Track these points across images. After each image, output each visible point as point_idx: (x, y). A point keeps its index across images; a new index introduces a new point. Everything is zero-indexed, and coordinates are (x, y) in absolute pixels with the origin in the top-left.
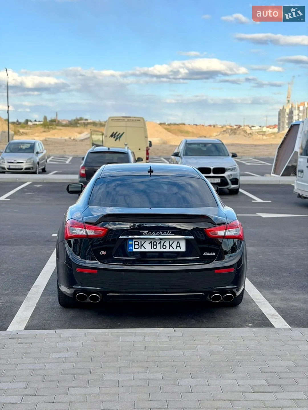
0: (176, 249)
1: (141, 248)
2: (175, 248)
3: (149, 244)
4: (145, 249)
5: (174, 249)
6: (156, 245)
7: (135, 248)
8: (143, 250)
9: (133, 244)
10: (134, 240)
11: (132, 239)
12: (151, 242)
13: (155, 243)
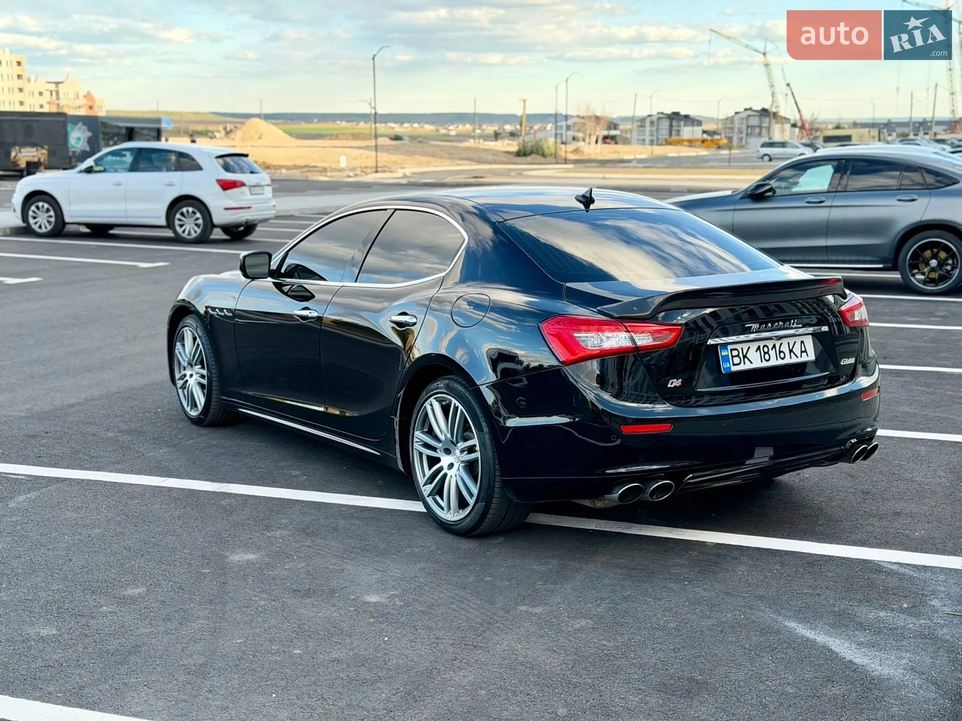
0: (801, 356)
1: (744, 363)
2: (799, 355)
3: (756, 351)
4: (751, 363)
5: (797, 357)
6: (768, 353)
7: (734, 365)
8: (747, 366)
9: (728, 355)
10: (730, 347)
11: (725, 345)
12: (759, 348)
13: (766, 349)
